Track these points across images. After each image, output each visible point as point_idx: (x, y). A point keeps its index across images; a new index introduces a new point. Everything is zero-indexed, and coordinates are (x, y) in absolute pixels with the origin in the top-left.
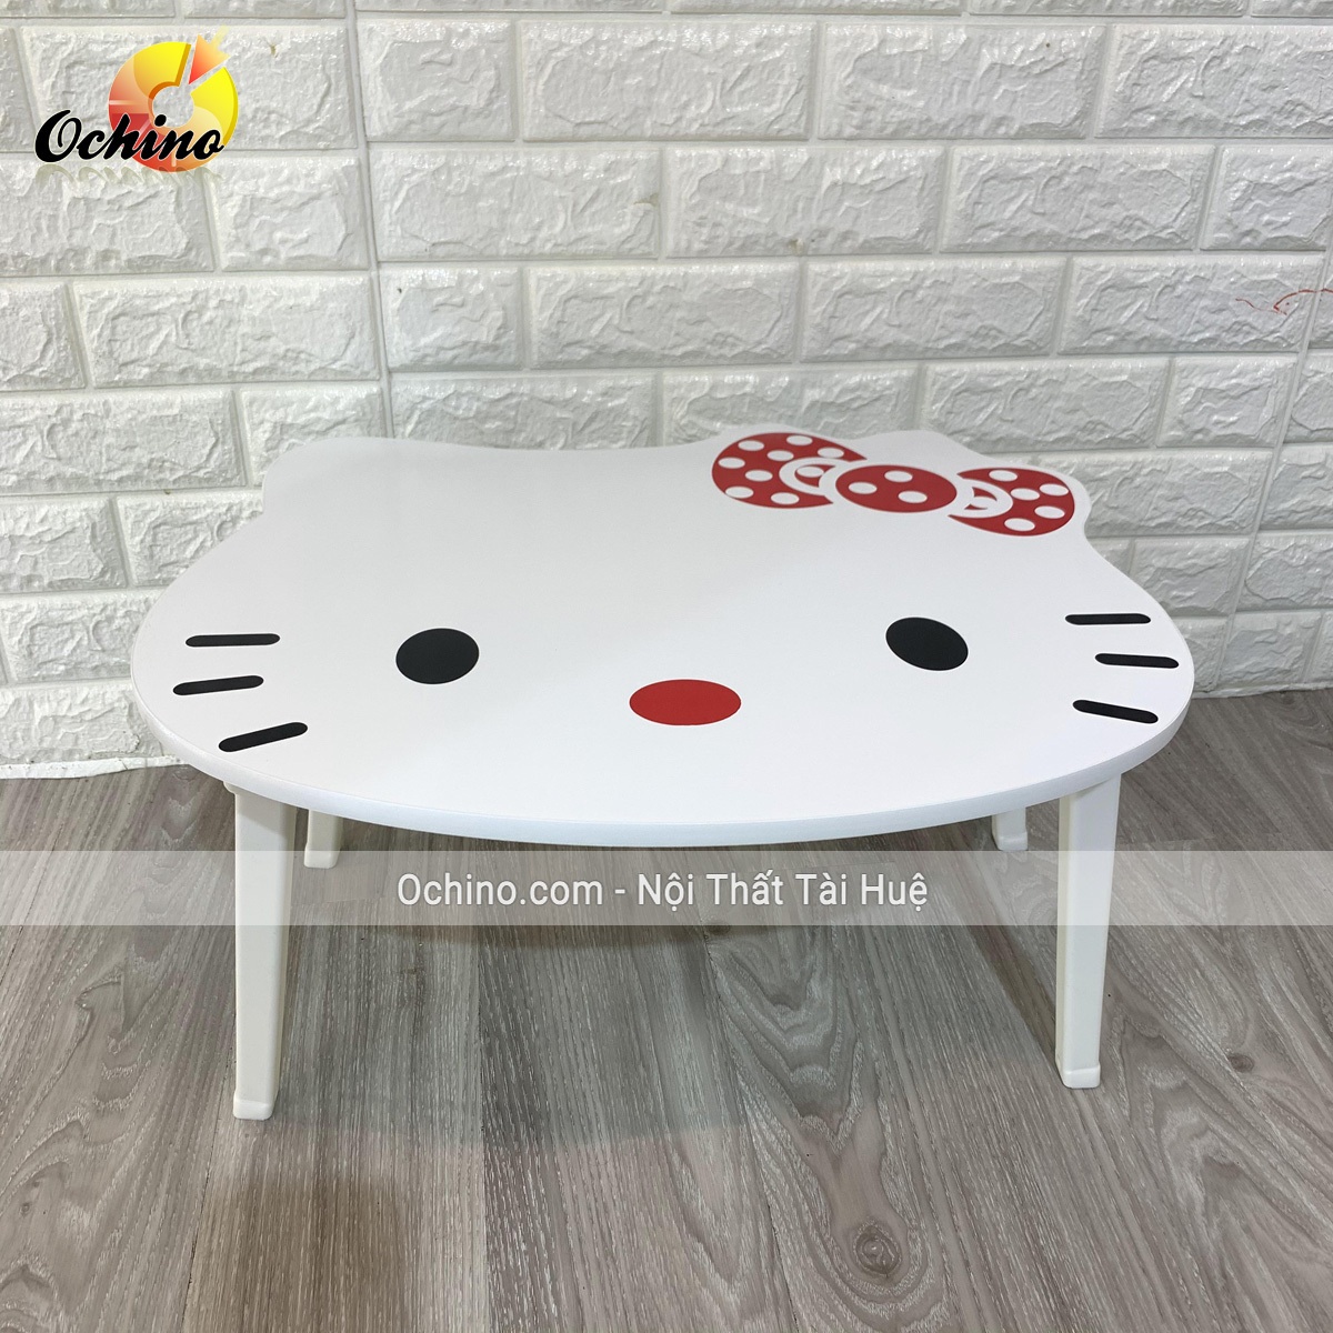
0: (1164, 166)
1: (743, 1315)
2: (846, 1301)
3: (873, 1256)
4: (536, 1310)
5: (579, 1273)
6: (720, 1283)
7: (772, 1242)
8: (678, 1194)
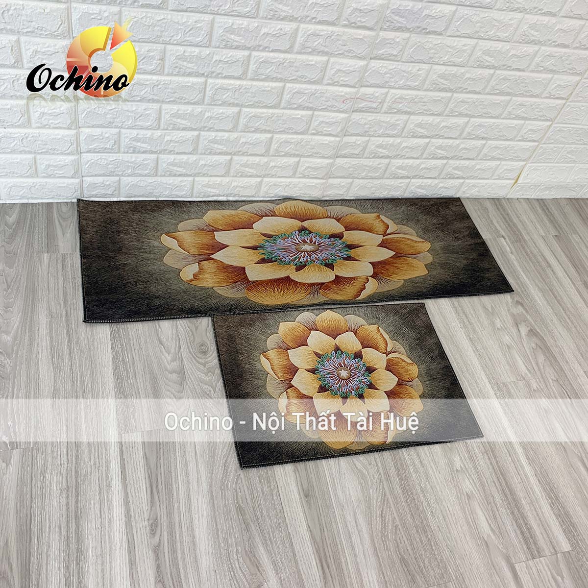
0: (313, 63)
1: (171, 362)
2: (195, 359)
3: (202, 349)
4: (123, 360)
5: (133, 352)
6: (167, 355)
7: (179, 345)
8: (158, 335)
